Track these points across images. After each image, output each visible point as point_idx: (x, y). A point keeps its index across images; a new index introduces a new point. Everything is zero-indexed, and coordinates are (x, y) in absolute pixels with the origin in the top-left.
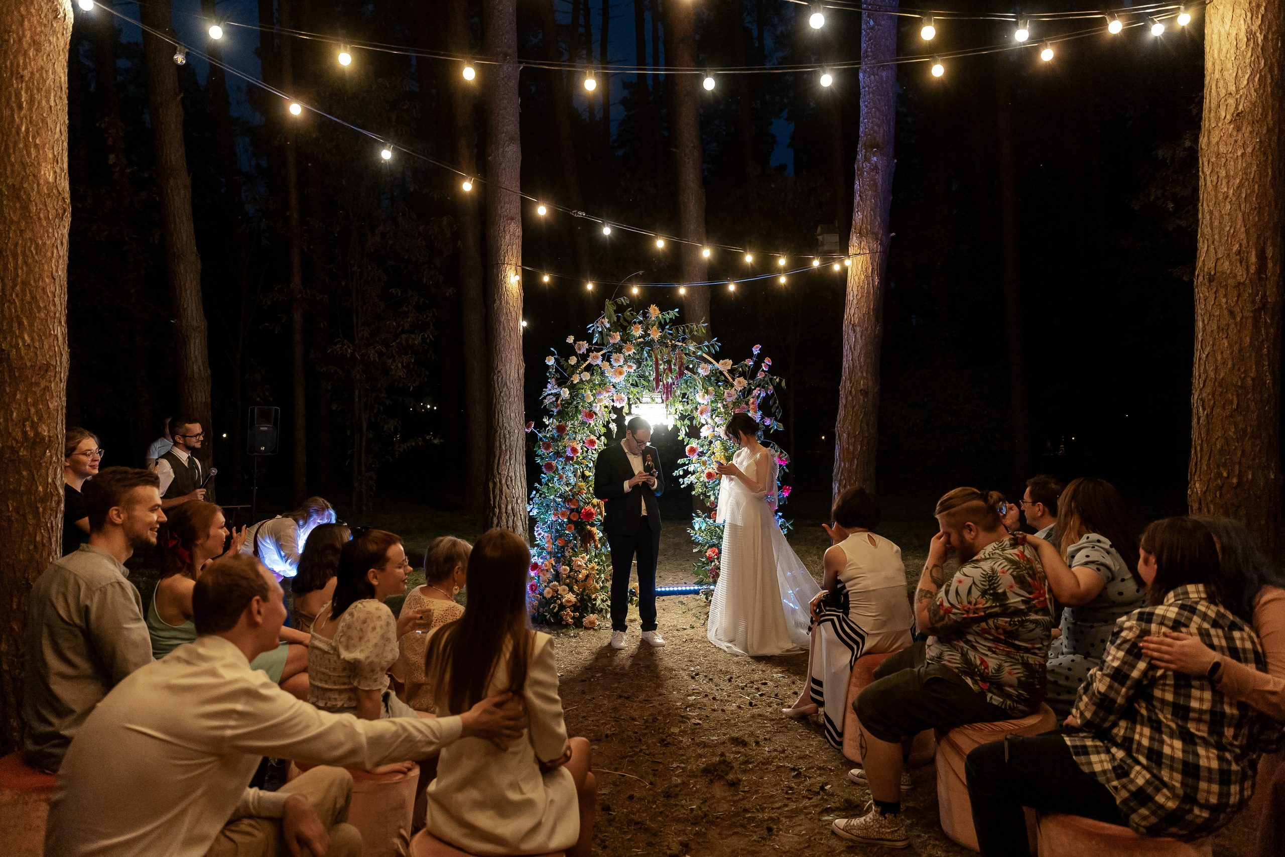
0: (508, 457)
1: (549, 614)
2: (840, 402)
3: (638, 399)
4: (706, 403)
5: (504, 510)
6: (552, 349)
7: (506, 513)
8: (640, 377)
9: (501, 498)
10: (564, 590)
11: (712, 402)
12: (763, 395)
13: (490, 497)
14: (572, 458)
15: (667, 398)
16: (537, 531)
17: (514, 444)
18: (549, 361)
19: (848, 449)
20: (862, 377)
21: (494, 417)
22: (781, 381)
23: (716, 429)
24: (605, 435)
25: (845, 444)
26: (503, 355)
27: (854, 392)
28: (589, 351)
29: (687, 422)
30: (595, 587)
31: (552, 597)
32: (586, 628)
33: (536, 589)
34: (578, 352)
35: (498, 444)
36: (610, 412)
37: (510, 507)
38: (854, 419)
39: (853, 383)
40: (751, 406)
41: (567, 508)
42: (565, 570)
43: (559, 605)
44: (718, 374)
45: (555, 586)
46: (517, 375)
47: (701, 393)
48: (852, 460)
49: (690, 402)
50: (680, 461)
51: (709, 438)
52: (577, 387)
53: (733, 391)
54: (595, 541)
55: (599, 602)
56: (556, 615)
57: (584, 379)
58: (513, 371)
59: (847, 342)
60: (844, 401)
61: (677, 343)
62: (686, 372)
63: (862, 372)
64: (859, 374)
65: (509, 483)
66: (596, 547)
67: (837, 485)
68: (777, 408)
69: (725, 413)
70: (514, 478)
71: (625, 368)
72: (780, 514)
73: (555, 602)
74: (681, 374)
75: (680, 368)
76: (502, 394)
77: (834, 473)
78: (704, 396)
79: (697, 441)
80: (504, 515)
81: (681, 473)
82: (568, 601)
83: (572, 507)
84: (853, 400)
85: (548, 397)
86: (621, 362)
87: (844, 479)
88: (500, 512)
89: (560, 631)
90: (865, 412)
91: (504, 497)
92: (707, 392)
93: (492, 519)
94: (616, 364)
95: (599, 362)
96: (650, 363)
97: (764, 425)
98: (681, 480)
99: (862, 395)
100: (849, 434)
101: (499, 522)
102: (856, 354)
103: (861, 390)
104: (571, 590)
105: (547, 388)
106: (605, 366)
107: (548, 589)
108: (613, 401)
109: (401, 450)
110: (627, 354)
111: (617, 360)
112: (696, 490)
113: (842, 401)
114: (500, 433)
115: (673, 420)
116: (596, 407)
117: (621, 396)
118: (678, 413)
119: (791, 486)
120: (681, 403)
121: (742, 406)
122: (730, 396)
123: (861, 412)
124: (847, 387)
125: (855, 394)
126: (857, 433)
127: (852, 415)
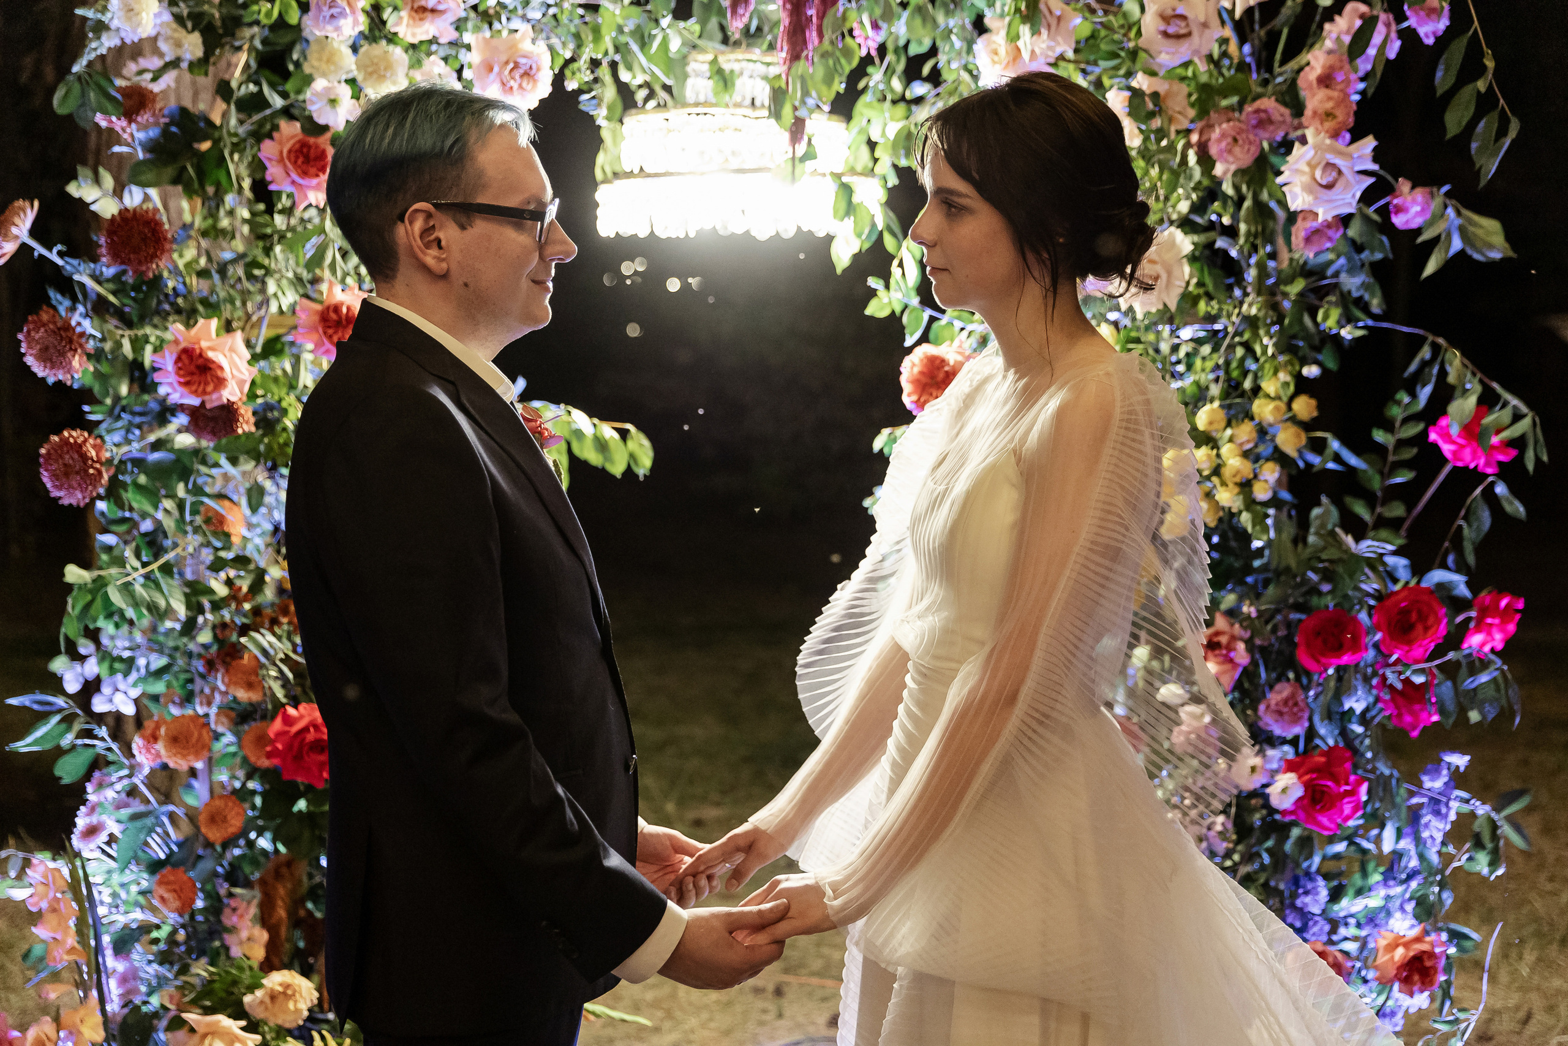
3: (666, 87)
14: (221, 419)
15: (795, 56)
40: (1315, 100)
53: (1200, 2)
68: (1485, 104)
72: (1460, 760)
78: (1014, 38)
83: (241, 695)
92: (1031, 12)
97: (1386, 226)
115: (843, 206)
116: (333, 102)
117: (513, 47)
118: (884, 166)
119: (1515, 592)
120: (901, 108)
121: (1258, 104)
122: (1178, 37)
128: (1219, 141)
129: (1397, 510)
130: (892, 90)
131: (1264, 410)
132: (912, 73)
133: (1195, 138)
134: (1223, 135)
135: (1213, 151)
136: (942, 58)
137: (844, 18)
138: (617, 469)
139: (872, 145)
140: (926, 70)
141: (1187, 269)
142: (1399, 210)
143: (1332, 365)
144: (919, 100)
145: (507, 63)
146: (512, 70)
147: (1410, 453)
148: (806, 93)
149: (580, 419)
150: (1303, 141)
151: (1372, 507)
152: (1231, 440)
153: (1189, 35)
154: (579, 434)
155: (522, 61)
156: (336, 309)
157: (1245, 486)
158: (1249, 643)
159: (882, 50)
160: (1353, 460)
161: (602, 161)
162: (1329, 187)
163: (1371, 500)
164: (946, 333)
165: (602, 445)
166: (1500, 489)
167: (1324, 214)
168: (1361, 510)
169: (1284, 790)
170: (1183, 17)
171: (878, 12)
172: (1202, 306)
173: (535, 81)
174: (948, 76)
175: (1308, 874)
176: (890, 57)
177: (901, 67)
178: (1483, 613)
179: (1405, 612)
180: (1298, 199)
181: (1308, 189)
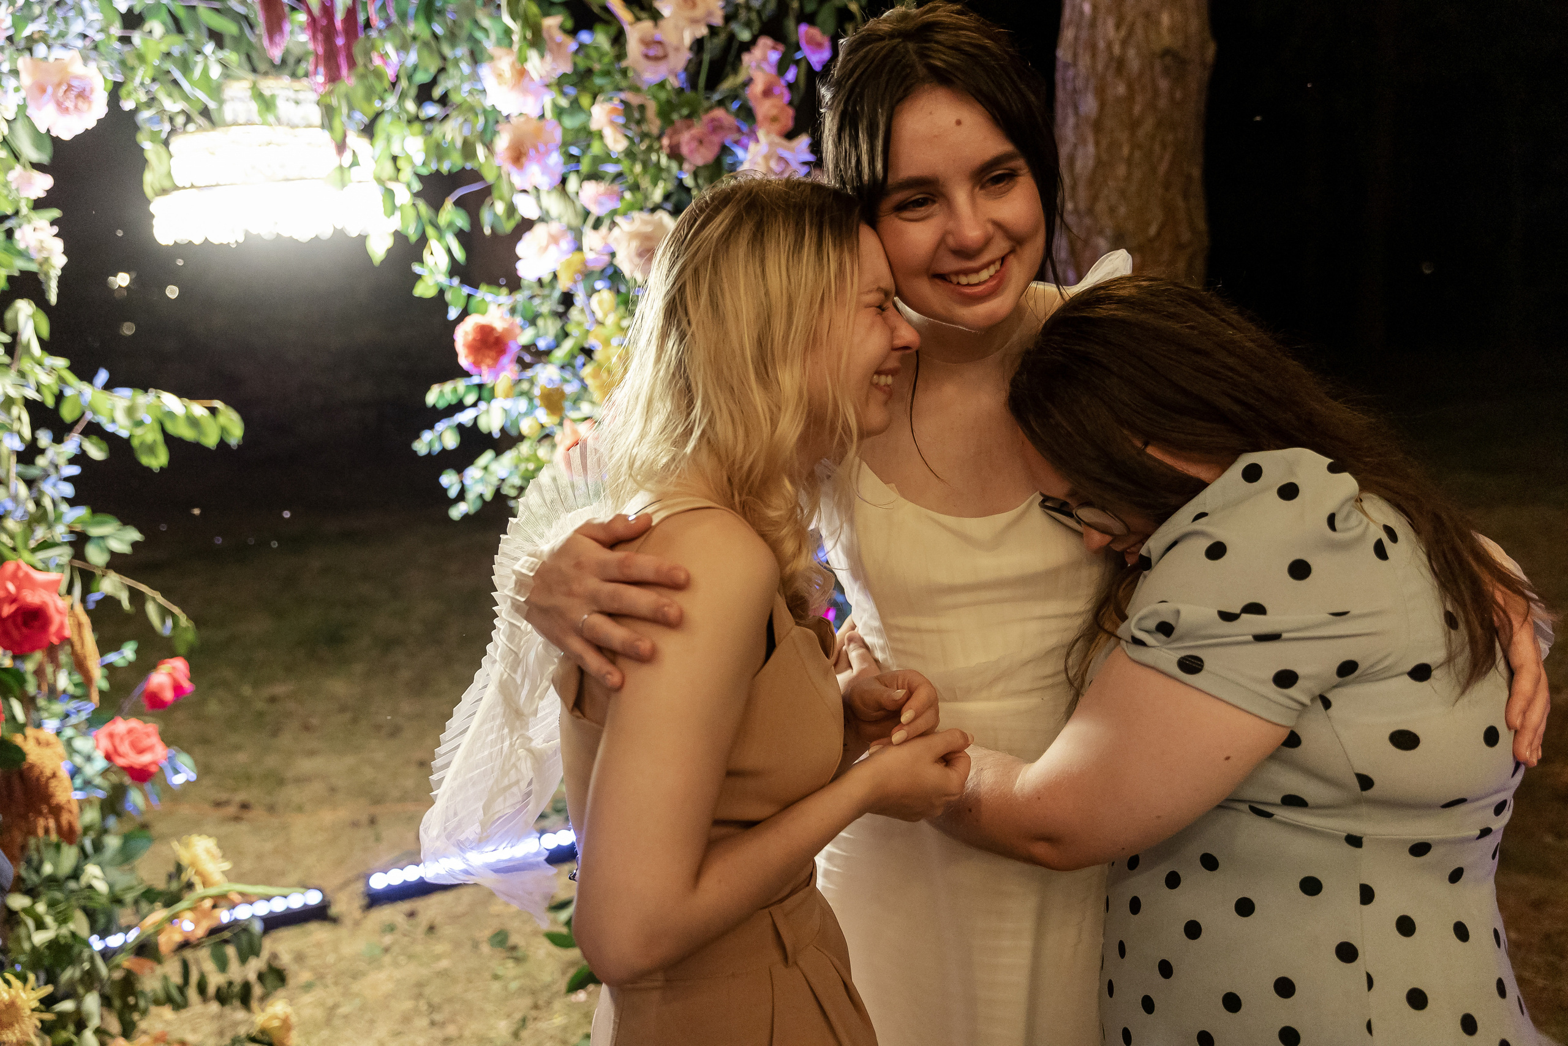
3: (205, 112)
4: (533, 111)
11: (559, 112)
23: (593, 240)
27: (1134, 64)
29: (451, 215)
38: (1138, 174)
40: (764, 108)
47: (505, 62)
49: (457, 114)
50: (436, 396)
51: (563, 284)
54: (56, 811)
60: (1089, 105)
66: (68, 835)
69: (630, 154)
79: (504, 297)
81: (451, 441)
84: (1130, 97)
90: (1175, 146)
92: (537, 40)
98: (449, 480)
99: (1166, 71)
103: (1167, 52)
115: (389, 205)
118: (407, 174)
120: (417, 127)
122: (656, 59)
123: (1164, 146)
124: (1102, 45)
125: (1141, 74)
126: (1153, 230)
127: (1129, 161)
128: (688, 143)
130: (407, 112)
132: (423, 96)
133: (665, 142)
134: (690, 139)
135: (685, 150)
138: (211, 441)
139: (395, 159)
140: (435, 94)
144: (431, 119)
145: (59, 85)
146: (65, 92)
148: (352, 109)
149: (171, 402)
150: (756, 140)
153: (665, 57)
154: (171, 415)
155: (75, 83)
161: (150, 179)
164: (483, 306)
165: (193, 422)
170: (660, 43)
173: (90, 102)
174: (455, 98)
176: (404, 83)
177: (413, 92)
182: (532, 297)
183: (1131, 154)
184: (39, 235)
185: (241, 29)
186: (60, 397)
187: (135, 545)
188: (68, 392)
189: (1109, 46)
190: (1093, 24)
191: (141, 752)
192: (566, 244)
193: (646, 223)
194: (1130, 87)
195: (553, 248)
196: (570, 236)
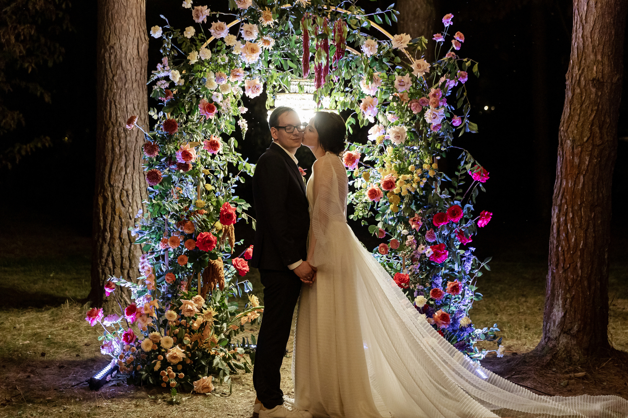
0: (122, 164)
1: (146, 372)
2: (566, 95)
4: (372, 93)
5: (117, 235)
6: (162, 16)
7: (120, 238)
8: (286, 56)
9: (113, 218)
10: (167, 342)
11: (381, 92)
12: (452, 84)
13: (99, 217)
14: (185, 167)
15: (319, 86)
16: (143, 263)
17: (131, 146)
18: (155, 32)
19: (572, 162)
20: (596, 62)
21: (106, 109)
22: (473, 64)
24: (233, 134)
25: (568, 154)
26: (118, 25)
27: (583, 83)
28: (211, 19)
30: (213, 341)
31: (153, 351)
32: (196, 394)
33: (131, 341)
34: (196, 21)
35: (109, 145)
36: (239, 105)
37: (125, 232)
38: (582, 119)
39: (583, 69)
40: (432, 100)
41: (182, 233)
42: (171, 316)
43: (162, 361)
44: (392, 55)
45: (155, 337)
46: (135, 52)
47: (366, 80)
48: (577, 177)
49: (354, 91)
52: (195, 68)
53: (407, 78)
54: (220, 279)
55: (217, 360)
56: (157, 375)
57: (203, 59)
58: (131, 47)
59: (577, 11)
60: (571, 94)
61: (339, 10)
62: (348, 49)
63: (596, 55)
64: (592, 57)
65: (124, 199)
66: (221, 287)
67: (557, 211)
68: (465, 102)
70: (131, 192)
71: (260, 44)
72: (473, 249)
73: (156, 358)
74: (341, 53)
75: (338, 46)
76: (116, 78)
77: (554, 195)
78: (368, 84)
79: (361, 146)
80: (117, 241)
82: (175, 358)
83: (187, 232)
84: (581, 93)
85: (159, 83)
86: (255, 34)
87: (566, 203)
88: (112, 238)
89: (159, 396)
90: (597, 110)
91: (117, 218)
93: (102, 246)
94: (247, 38)
95: (224, 34)
96: (295, 37)
97: (452, 125)
99: (594, 86)
100: (573, 141)
101: (110, 252)
102: (588, 28)
103: (594, 80)
104: (179, 342)
105: (156, 69)
106: (232, 40)
107: (147, 340)
108: (243, 89)
109: (23, 153)
110: (265, 24)
111: (249, 33)
112: (356, 214)
113: (569, 94)
114: (113, 132)
116: (217, 97)
117: (254, 83)
119: (490, 211)
120: (343, 93)
121: (422, 98)
122: (402, 85)
123: (592, 111)
124: (574, 75)
125: (585, 85)
126: (585, 139)
127: (579, 115)
129: (461, 191)
130: (341, 89)
131: (425, 167)
132: (346, 86)
133: (409, 105)
134: (414, 106)
136: (353, 82)
137: (330, 77)
139: (336, 102)
140: (349, 86)
141: (406, 134)
142: (454, 122)
143: (444, 156)
144: (347, 92)
145: (253, 86)
146: (254, 88)
147: (463, 177)
148: (321, 95)
150: (429, 108)
151: (455, 191)
152: (416, 173)
153: (405, 85)
155: (257, 86)
156: (214, 141)
157: (418, 183)
158: (421, 219)
159: (339, 80)
160: (449, 179)
162: (434, 118)
163: (455, 189)
164: (353, 148)
166: (481, 185)
167: (434, 124)
168: (453, 191)
169: (429, 252)
171: (338, 74)
172: (410, 143)
173: (259, 90)
174: (355, 87)
175: (438, 276)
176: (340, 81)
177: (343, 84)
178: (482, 216)
179: (453, 211)
180: (428, 121)
181: (430, 118)
182: (369, 147)
183: (580, 113)
184: (243, 123)
185: (298, 67)
186: (238, 164)
187: (249, 208)
188: (240, 163)
189: (576, 75)
190: (573, 68)
191: (244, 267)
192: (382, 131)
193: (398, 128)
194: (581, 90)
195: (378, 133)
196: (383, 129)
